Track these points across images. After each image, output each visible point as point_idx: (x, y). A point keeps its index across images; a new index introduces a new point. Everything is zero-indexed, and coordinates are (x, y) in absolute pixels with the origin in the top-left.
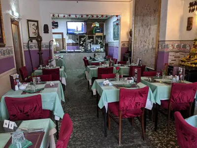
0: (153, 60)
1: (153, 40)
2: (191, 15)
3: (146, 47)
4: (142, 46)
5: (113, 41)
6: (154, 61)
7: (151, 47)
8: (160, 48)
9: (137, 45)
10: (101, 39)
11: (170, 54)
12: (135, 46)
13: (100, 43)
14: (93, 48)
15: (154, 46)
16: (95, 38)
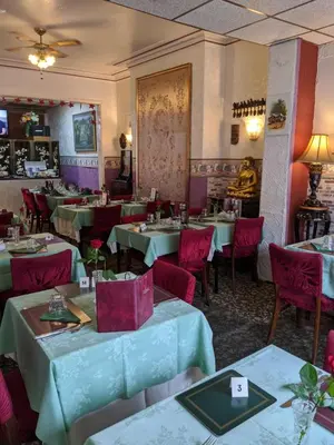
0: (183, 191)
1: (179, 156)
2: (236, 121)
3: (167, 169)
4: (158, 166)
5: (74, 154)
6: (184, 193)
7: (176, 168)
8: (193, 171)
9: (147, 166)
10: (47, 149)
11: (209, 180)
12: (141, 165)
13: (46, 157)
14: (31, 169)
15: (183, 168)
16: (32, 145)
